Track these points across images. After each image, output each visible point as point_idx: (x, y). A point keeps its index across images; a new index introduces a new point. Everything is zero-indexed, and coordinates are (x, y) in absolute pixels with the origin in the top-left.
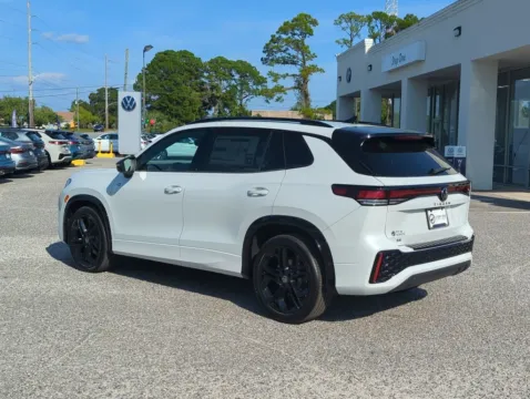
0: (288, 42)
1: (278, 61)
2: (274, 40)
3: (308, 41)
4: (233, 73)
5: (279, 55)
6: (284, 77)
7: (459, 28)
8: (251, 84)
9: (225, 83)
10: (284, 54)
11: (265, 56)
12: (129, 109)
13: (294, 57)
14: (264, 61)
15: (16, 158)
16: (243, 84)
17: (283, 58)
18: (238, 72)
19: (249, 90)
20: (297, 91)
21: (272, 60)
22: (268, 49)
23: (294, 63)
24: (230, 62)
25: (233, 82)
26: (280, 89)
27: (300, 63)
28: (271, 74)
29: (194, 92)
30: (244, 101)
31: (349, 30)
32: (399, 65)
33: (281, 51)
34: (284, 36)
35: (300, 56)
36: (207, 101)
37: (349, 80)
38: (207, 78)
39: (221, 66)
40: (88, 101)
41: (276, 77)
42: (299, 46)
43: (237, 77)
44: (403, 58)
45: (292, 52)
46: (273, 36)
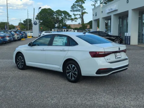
0: (78, 5)
1: (75, 11)
2: (74, 5)
3: (83, 5)
4: (62, 14)
5: (75, 9)
6: (77, 15)
7: (128, 1)
8: (67, 17)
9: (60, 17)
10: (77, 9)
11: (71, 9)
12: (35, 25)
13: (79, 9)
14: (71, 11)
16: (65, 17)
18: (64, 14)
19: (67, 19)
20: (80, 19)
21: (73, 10)
22: (72, 7)
23: (79, 11)
24: (62, 11)
25: (63, 17)
26: (76, 18)
27: (81, 11)
29: (52, 20)
30: (65, 22)
31: (94, 2)
32: (111, 11)
33: (75, 8)
34: (77, 4)
35: (81, 9)
36: (55, 22)
37: (96, 16)
38: (55, 16)
39: (59, 12)
40: (23, 23)
41: (75, 15)
42: (82, 7)
43: (63, 15)
44: (112, 9)
45: (79, 8)
46: (74, 4)
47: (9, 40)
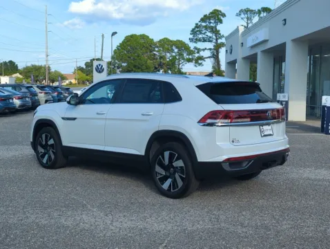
0: (206, 27)
1: (200, 40)
2: (197, 26)
3: (219, 27)
4: (174, 48)
5: (200, 36)
6: (204, 50)
7: (285, 20)
8: (185, 55)
9: (168, 55)
10: (204, 36)
11: (191, 36)
12: (100, 72)
13: (210, 37)
14: (191, 40)
15: (17, 102)
16: (181, 55)
17: (203, 38)
18: (177, 48)
19: (184, 59)
20: (212, 59)
21: (196, 39)
22: (194, 32)
23: (210, 41)
24: (171, 41)
25: (174, 54)
26: (201, 58)
27: (214, 41)
28: (195, 48)
29: (149, 61)
30: (180, 66)
31: (245, 20)
33: (201, 33)
34: (204, 24)
35: (214, 37)
36: (157, 66)
37: (231, 53)
38: (157, 51)
39: (166, 44)
40: (84, 67)
41: (199, 50)
42: (216, 32)
43: (176, 50)
44: (257, 38)
45: (209, 34)
46: (197, 24)
47: (20, 106)
